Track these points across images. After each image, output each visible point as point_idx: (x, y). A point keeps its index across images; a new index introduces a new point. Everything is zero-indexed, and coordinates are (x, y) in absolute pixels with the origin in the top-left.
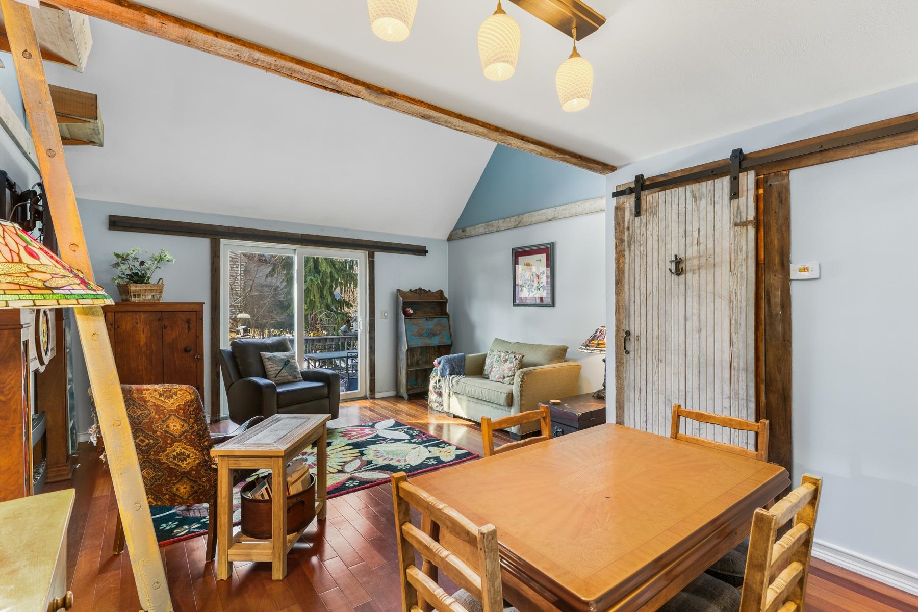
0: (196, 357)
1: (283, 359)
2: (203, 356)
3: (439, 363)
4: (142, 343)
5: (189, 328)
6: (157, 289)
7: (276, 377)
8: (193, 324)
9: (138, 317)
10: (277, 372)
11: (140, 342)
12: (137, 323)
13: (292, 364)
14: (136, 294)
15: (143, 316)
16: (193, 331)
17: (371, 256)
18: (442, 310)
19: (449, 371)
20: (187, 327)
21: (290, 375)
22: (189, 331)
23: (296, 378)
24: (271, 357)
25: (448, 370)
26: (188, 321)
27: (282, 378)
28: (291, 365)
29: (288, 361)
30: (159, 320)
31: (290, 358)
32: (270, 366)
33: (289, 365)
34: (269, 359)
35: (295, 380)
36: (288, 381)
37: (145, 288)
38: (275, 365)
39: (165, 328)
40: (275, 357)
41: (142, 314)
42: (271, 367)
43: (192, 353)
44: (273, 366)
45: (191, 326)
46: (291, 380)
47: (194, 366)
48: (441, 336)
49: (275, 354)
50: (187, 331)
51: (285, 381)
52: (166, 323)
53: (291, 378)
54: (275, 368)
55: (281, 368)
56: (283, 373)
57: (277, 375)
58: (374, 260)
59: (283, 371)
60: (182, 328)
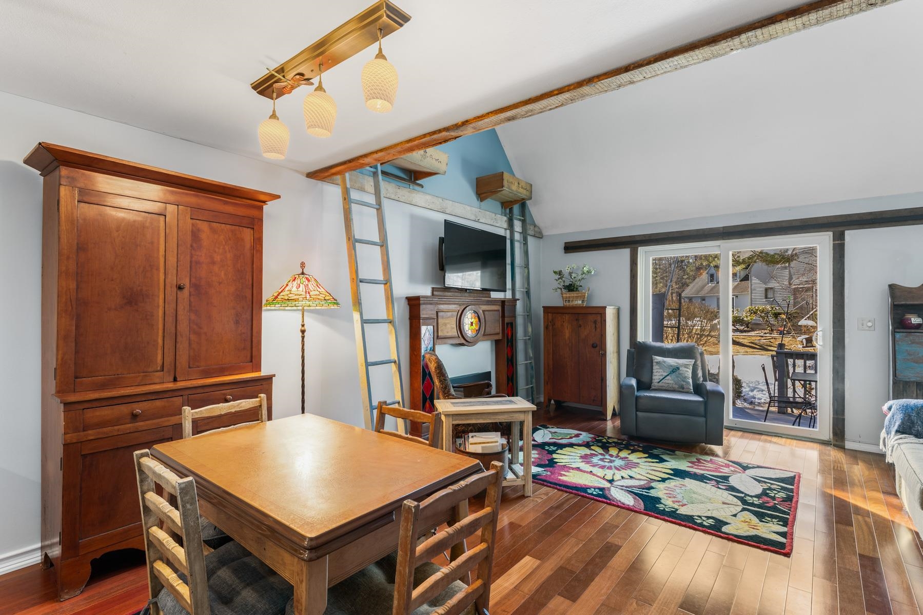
0: (601, 352)
1: (671, 366)
2: (606, 353)
3: (890, 409)
4: (567, 337)
6: (581, 296)
7: (659, 382)
8: (598, 325)
9: (564, 317)
10: (662, 378)
11: (565, 336)
12: (564, 322)
13: (681, 372)
14: (567, 300)
15: (567, 317)
16: (598, 330)
17: (839, 240)
19: (899, 426)
20: (594, 327)
21: (676, 384)
22: (595, 330)
23: (683, 388)
24: (660, 362)
25: (897, 424)
26: (595, 322)
27: (666, 385)
28: (680, 374)
29: (678, 368)
30: (576, 320)
31: (682, 366)
32: (657, 370)
33: (677, 373)
34: (658, 363)
35: (681, 390)
37: (572, 295)
38: (661, 370)
39: (580, 326)
40: (664, 362)
41: (566, 315)
42: (657, 372)
43: (598, 348)
44: (659, 370)
45: (597, 326)
46: (678, 389)
47: (599, 360)
49: (665, 359)
50: (594, 330)
51: (669, 389)
52: (581, 322)
53: (676, 386)
54: (661, 373)
55: (666, 374)
56: (668, 380)
57: (661, 381)
58: (844, 243)
59: (668, 377)
60: (591, 327)
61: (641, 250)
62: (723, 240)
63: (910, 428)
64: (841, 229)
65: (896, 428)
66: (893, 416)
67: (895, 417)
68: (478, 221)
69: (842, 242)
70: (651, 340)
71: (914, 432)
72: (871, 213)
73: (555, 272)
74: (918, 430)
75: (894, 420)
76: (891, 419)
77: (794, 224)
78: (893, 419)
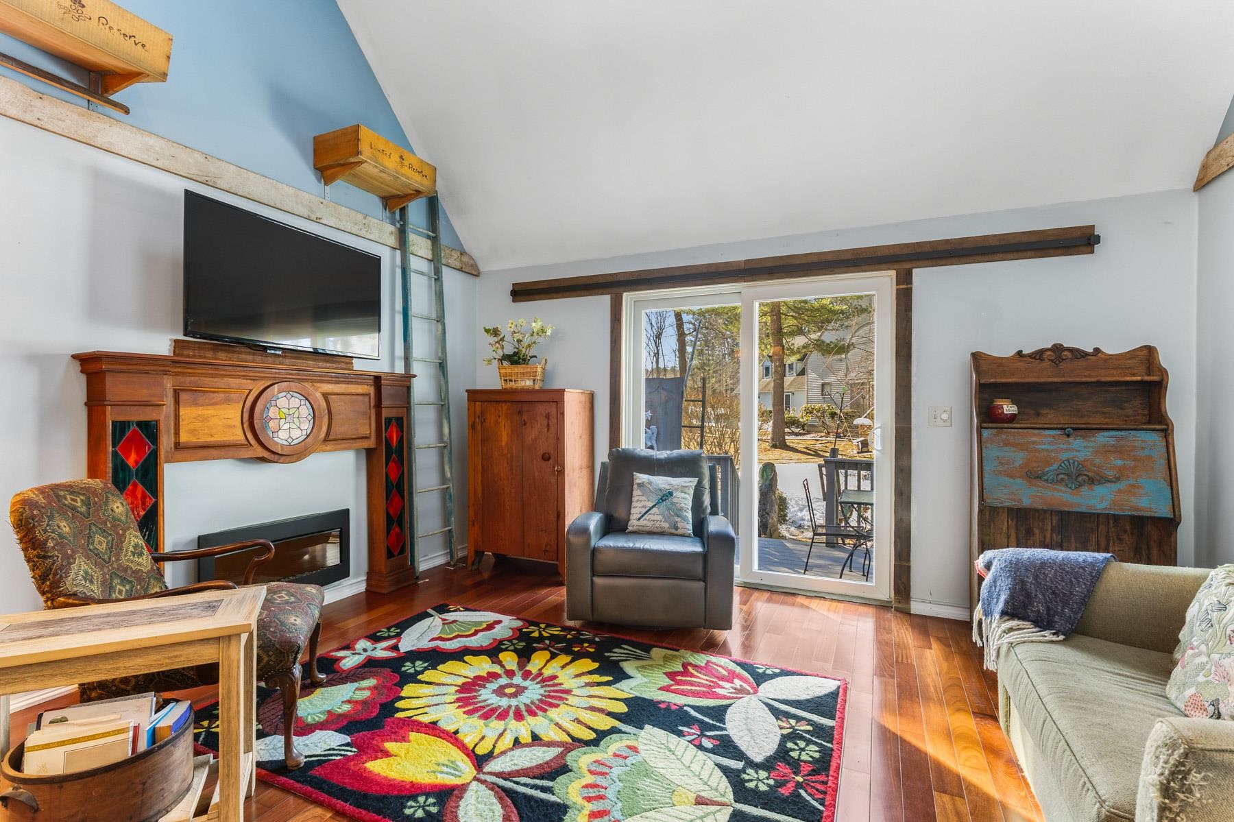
0: (556, 468)
1: (660, 490)
2: (564, 469)
3: (988, 566)
4: (504, 443)
5: (548, 425)
6: (531, 373)
7: (639, 519)
8: (553, 421)
9: (500, 409)
10: (644, 511)
11: (502, 441)
12: (499, 417)
13: (675, 500)
14: (508, 378)
15: (505, 407)
16: (553, 429)
17: (905, 280)
18: (1150, 407)
19: (1007, 602)
20: (546, 425)
21: (665, 521)
22: (549, 430)
23: (677, 528)
24: (643, 483)
25: (1003, 598)
26: (548, 416)
27: (650, 524)
28: (672, 503)
29: (671, 494)
30: (519, 412)
31: (677, 489)
32: (638, 498)
33: (668, 502)
34: (641, 485)
35: (674, 531)
36: (660, 530)
37: (516, 371)
39: (525, 423)
40: (650, 483)
41: (503, 404)
42: (638, 501)
43: (551, 461)
44: (640, 498)
45: (551, 424)
46: (668, 531)
47: (553, 481)
48: (1122, 485)
49: (652, 478)
50: (546, 429)
51: (656, 530)
52: (525, 417)
53: (666, 525)
54: (643, 504)
55: (651, 504)
56: (654, 514)
57: (643, 516)
58: (911, 288)
59: (654, 510)
60: (541, 425)
61: (628, 297)
62: (745, 282)
63: (1025, 607)
64: (907, 266)
65: (1001, 605)
66: (995, 582)
67: (998, 583)
68: (317, 221)
69: (909, 286)
70: (643, 446)
71: (1031, 615)
72: (947, 241)
73: (487, 331)
74: (1039, 611)
75: (997, 590)
76: (991, 587)
77: (843, 257)
78: (995, 587)
